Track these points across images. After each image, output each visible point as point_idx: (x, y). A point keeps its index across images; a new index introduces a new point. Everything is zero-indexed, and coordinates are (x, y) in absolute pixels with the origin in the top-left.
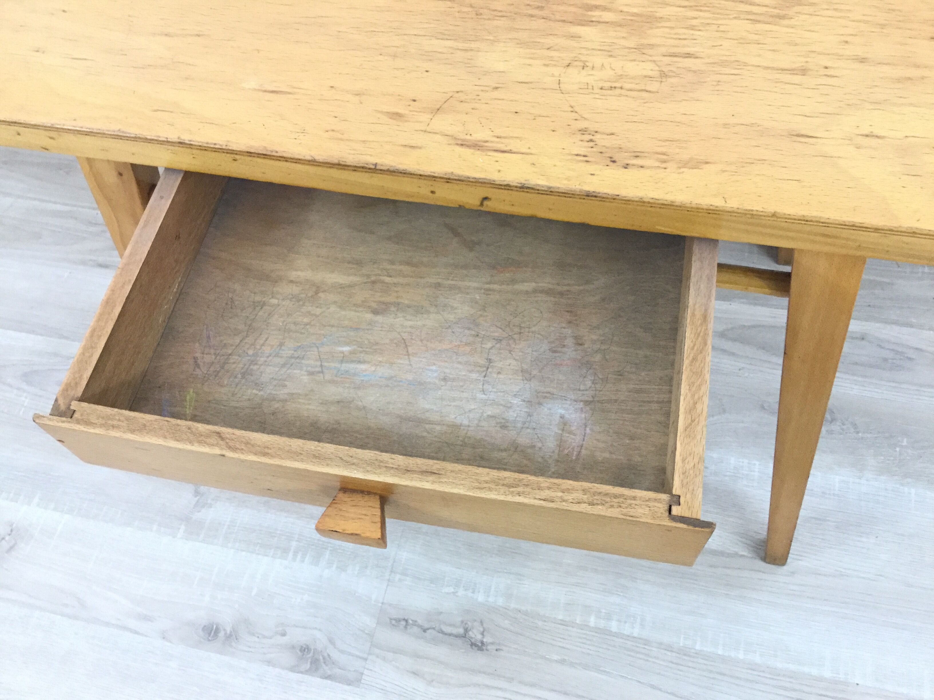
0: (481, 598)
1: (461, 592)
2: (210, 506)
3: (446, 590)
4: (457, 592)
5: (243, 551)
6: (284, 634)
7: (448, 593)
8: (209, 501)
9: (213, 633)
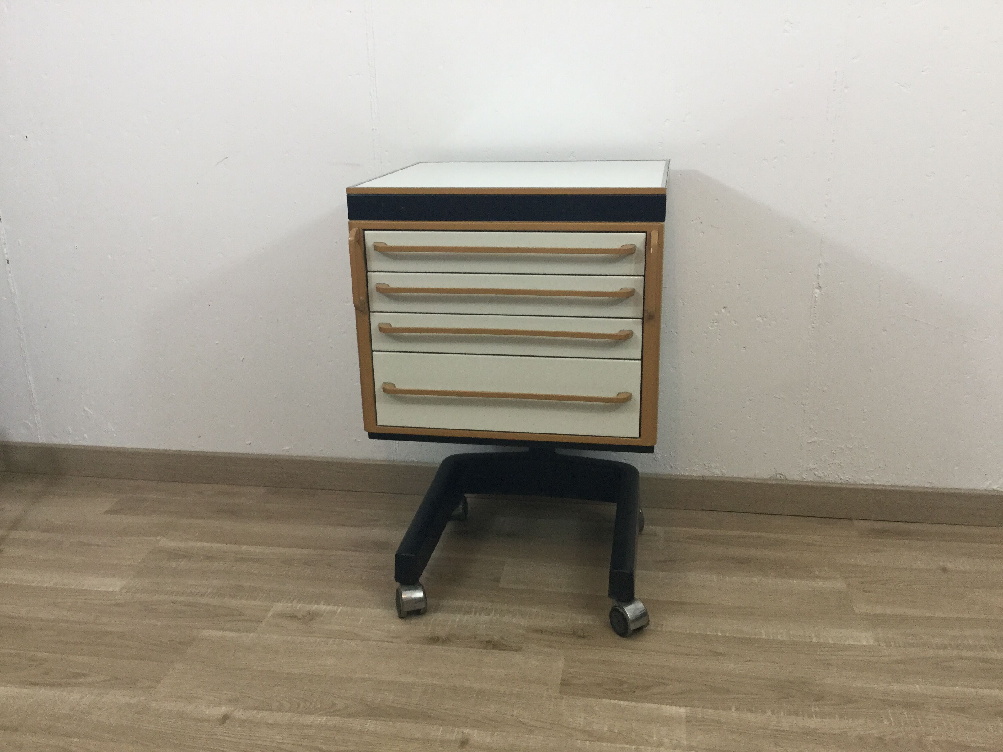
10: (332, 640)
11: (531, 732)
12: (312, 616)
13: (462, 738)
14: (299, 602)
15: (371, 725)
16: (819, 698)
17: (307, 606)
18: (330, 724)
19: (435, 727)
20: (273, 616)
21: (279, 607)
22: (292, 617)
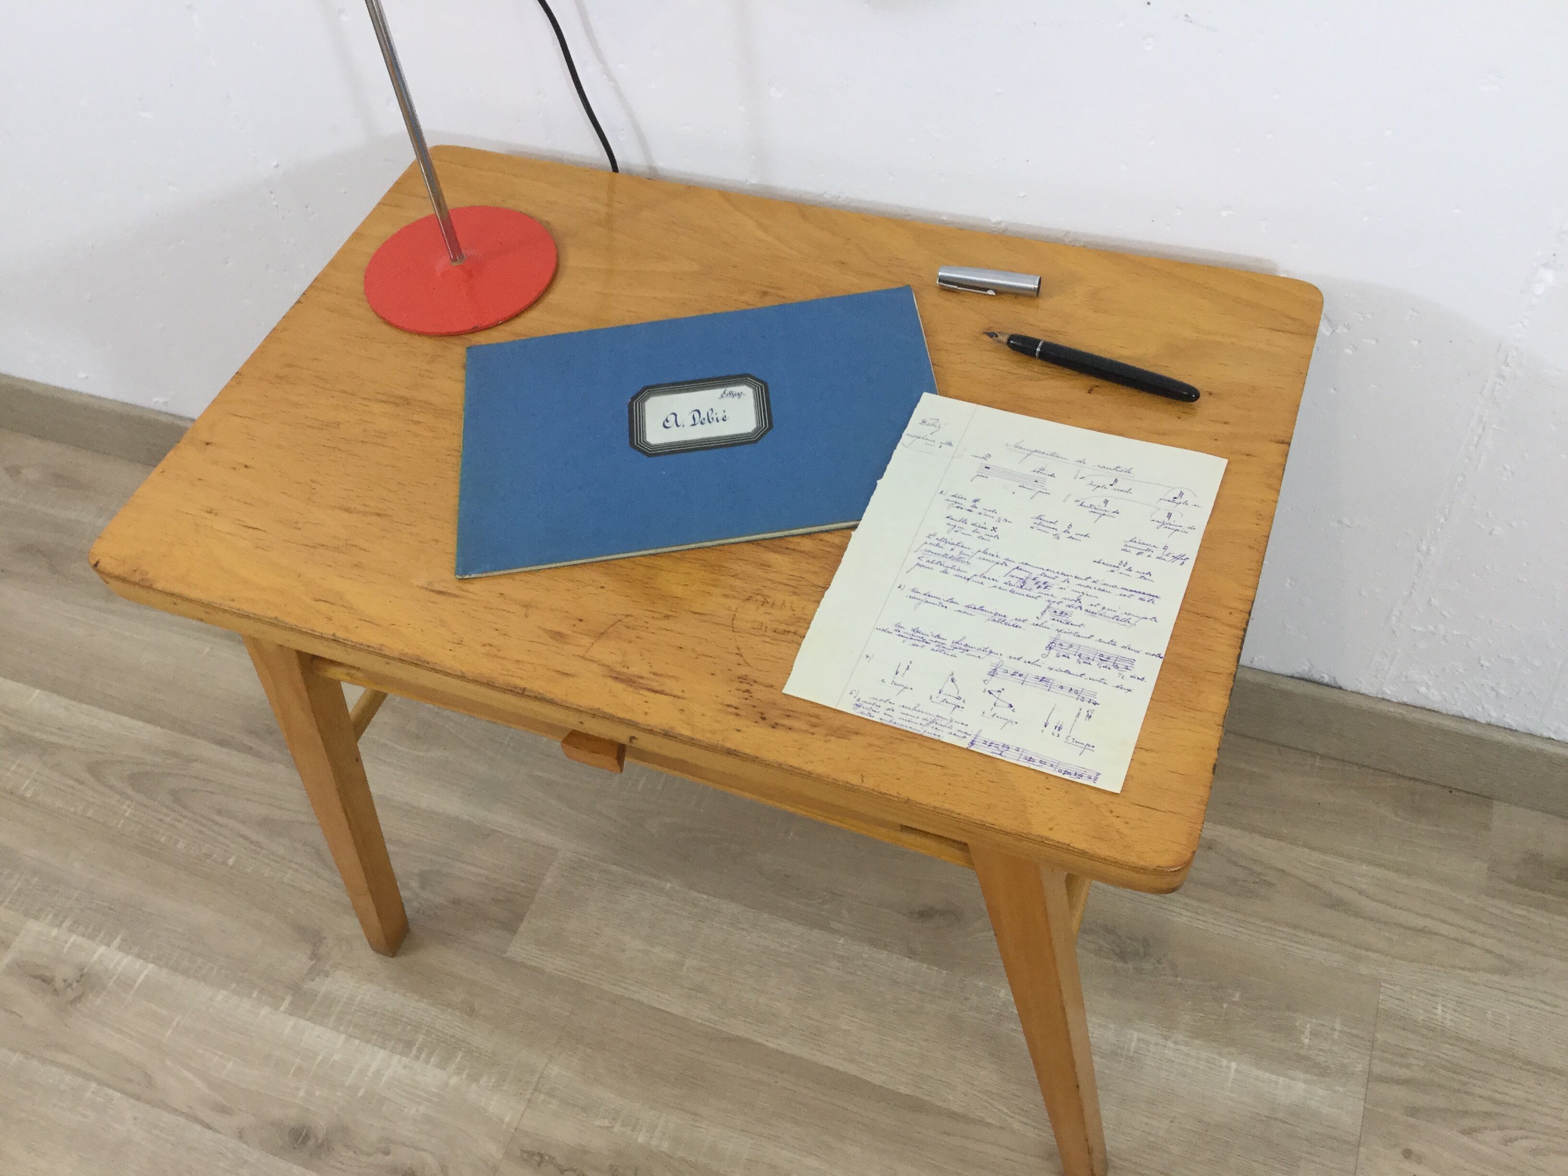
0: (641, 1139)
1: (617, 1128)
2: (327, 975)
3: (598, 1123)
4: (613, 1127)
5: (355, 1037)
6: (387, 1153)
7: (600, 1127)
8: (327, 968)
9: (300, 1140)
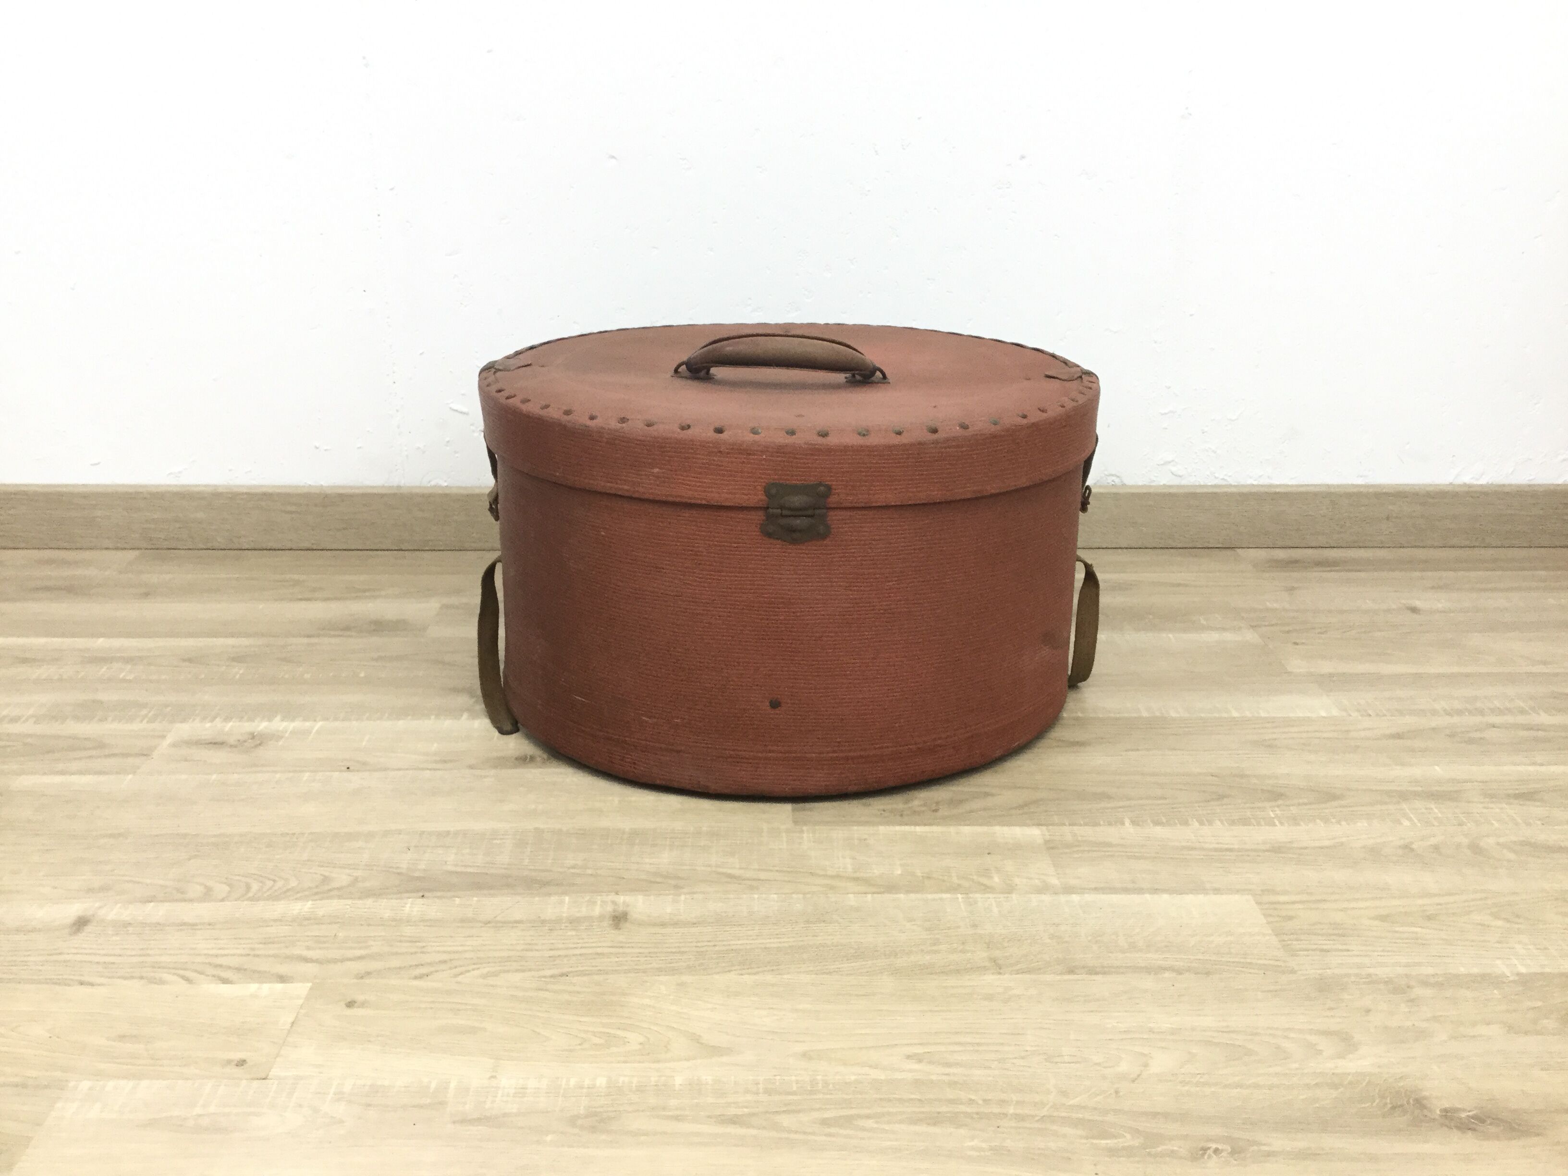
10: (307, 774)
11: (752, 888)
12: (258, 740)
13: (614, 911)
14: (227, 719)
15: (413, 907)
16: (1276, 795)
17: (247, 724)
18: (321, 913)
19: (554, 899)
20: (174, 745)
21: (185, 729)
22: (217, 744)
